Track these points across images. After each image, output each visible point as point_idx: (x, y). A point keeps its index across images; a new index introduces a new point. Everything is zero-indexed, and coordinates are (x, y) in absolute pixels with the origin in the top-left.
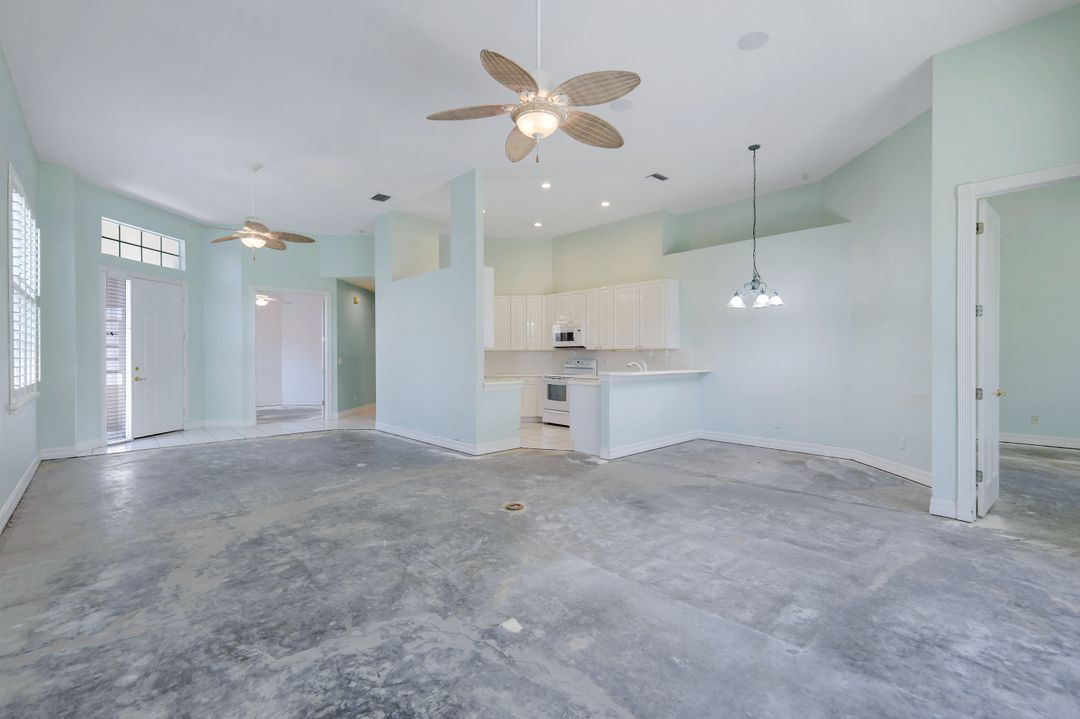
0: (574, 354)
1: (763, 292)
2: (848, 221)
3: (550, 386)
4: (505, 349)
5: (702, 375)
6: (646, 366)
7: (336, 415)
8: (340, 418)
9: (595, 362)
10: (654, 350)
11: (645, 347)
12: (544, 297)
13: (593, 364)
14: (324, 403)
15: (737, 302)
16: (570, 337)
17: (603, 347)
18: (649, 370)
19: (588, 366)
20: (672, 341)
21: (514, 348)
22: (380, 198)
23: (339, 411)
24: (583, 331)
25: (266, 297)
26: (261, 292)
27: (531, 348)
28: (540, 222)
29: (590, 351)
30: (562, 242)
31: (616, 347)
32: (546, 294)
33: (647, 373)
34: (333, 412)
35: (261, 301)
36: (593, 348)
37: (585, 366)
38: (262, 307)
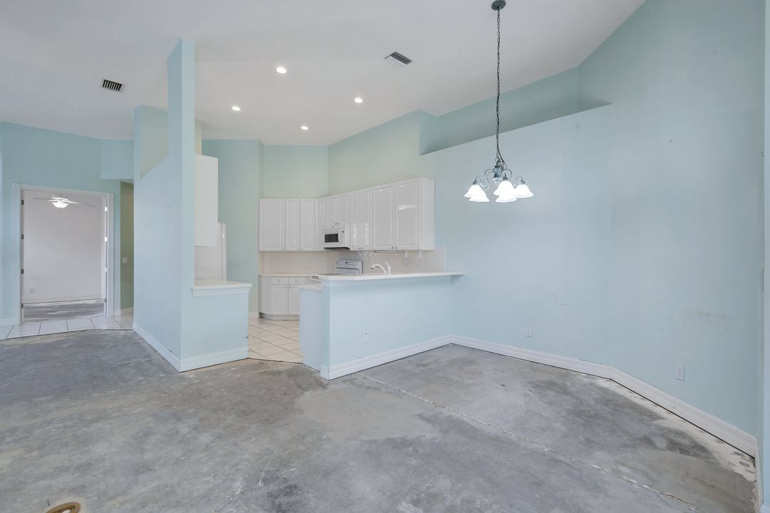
1: (505, 178)
2: (610, 104)
4: (279, 249)
5: (455, 277)
6: (389, 268)
7: (118, 312)
8: (123, 315)
9: (360, 263)
11: (400, 248)
12: (317, 200)
13: (359, 265)
14: (106, 299)
15: (476, 194)
16: (335, 238)
17: (365, 248)
18: (393, 272)
19: (354, 267)
20: (426, 242)
21: (288, 249)
22: (109, 85)
23: (121, 308)
24: (347, 232)
25: (66, 200)
26: (61, 195)
27: (305, 249)
28: (307, 125)
29: (354, 252)
30: (335, 149)
31: (375, 248)
32: (318, 198)
33: (390, 276)
34: (114, 309)
35: (60, 204)
36: (356, 249)
37: (352, 267)
38: (61, 209)
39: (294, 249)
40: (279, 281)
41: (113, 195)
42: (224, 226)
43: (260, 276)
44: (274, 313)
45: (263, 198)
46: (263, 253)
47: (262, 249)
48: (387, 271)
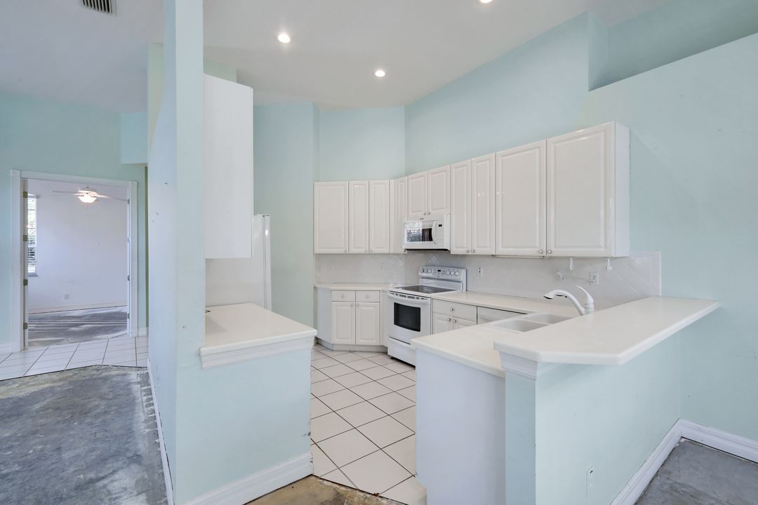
0: (434, 259)
3: (397, 306)
4: (341, 251)
6: (591, 300)
9: (463, 272)
10: (575, 259)
11: (557, 252)
12: (392, 181)
13: (462, 275)
14: (129, 316)
16: (427, 235)
17: (479, 251)
21: (353, 251)
24: (446, 226)
25: (94, 194)
26: (87, 188)
27: (375, 251)
29: (457, 256)
31: (501, 251)
32: (395, 178)
34: (138, 328)
35: (87, 198)
36: (461, 251)
37: (449, 277)
38: (88, 204)
39: (362, 251)
40: (343, 297)
41: (136, 183)
42: (267, 218)
43: (315, 288)
44: (335, 340)
45: (318, 181)
46: (319, 257)
47: (318, 251)
48: (585, 305)
